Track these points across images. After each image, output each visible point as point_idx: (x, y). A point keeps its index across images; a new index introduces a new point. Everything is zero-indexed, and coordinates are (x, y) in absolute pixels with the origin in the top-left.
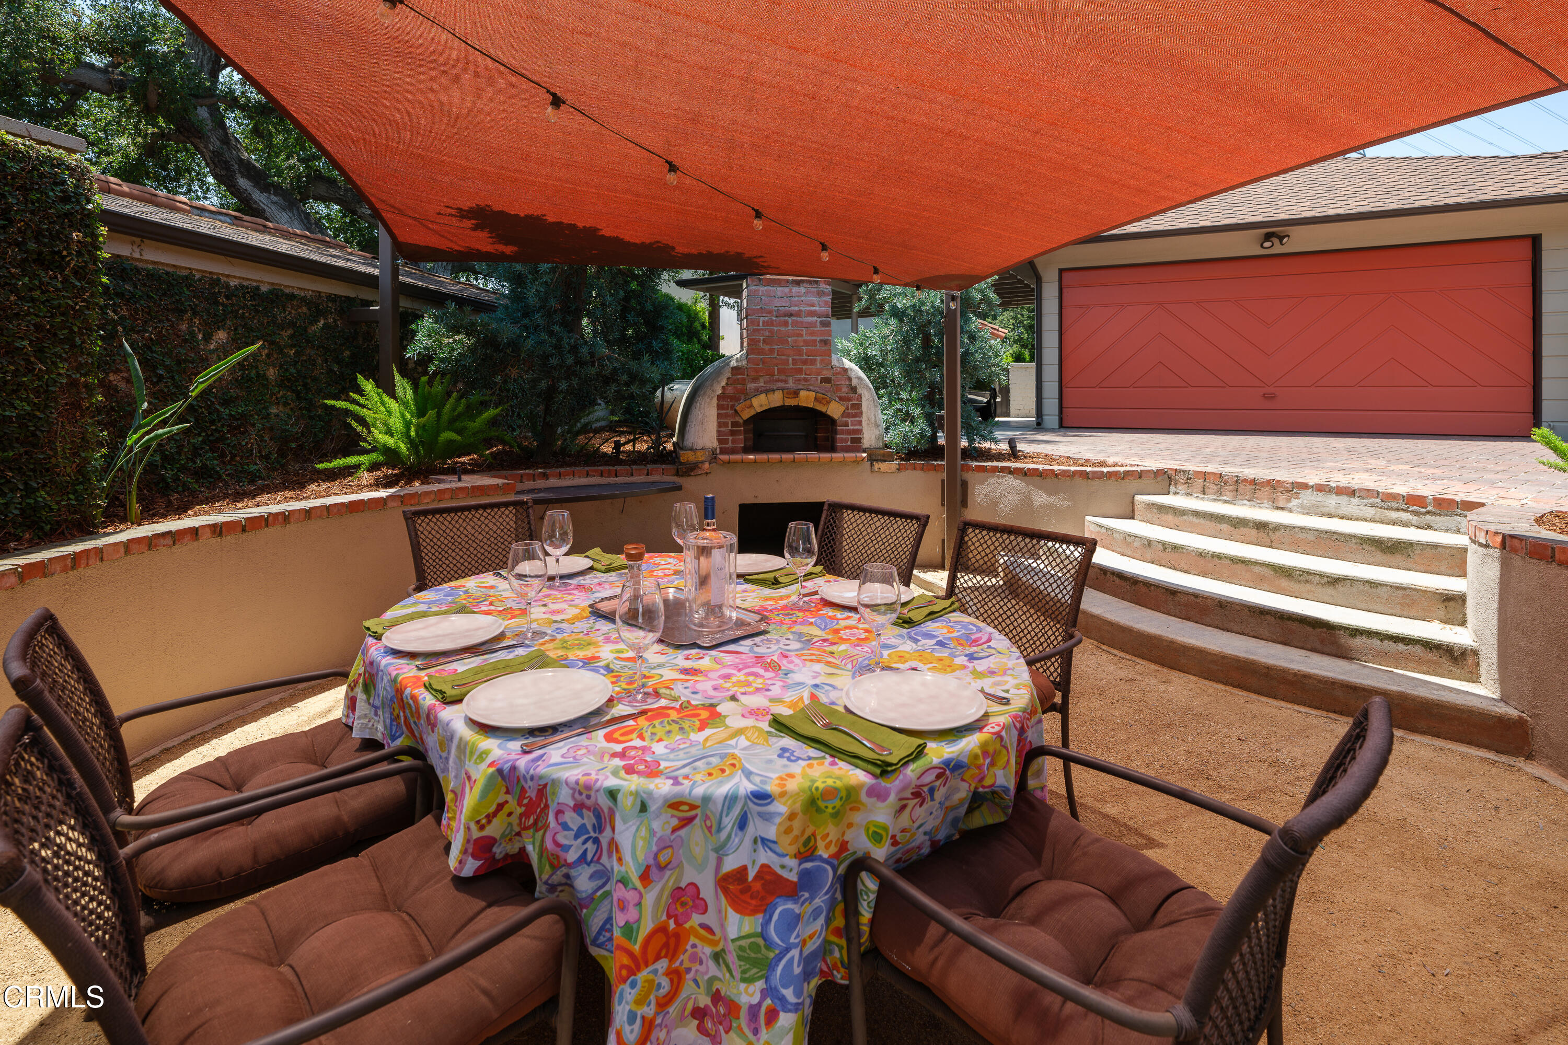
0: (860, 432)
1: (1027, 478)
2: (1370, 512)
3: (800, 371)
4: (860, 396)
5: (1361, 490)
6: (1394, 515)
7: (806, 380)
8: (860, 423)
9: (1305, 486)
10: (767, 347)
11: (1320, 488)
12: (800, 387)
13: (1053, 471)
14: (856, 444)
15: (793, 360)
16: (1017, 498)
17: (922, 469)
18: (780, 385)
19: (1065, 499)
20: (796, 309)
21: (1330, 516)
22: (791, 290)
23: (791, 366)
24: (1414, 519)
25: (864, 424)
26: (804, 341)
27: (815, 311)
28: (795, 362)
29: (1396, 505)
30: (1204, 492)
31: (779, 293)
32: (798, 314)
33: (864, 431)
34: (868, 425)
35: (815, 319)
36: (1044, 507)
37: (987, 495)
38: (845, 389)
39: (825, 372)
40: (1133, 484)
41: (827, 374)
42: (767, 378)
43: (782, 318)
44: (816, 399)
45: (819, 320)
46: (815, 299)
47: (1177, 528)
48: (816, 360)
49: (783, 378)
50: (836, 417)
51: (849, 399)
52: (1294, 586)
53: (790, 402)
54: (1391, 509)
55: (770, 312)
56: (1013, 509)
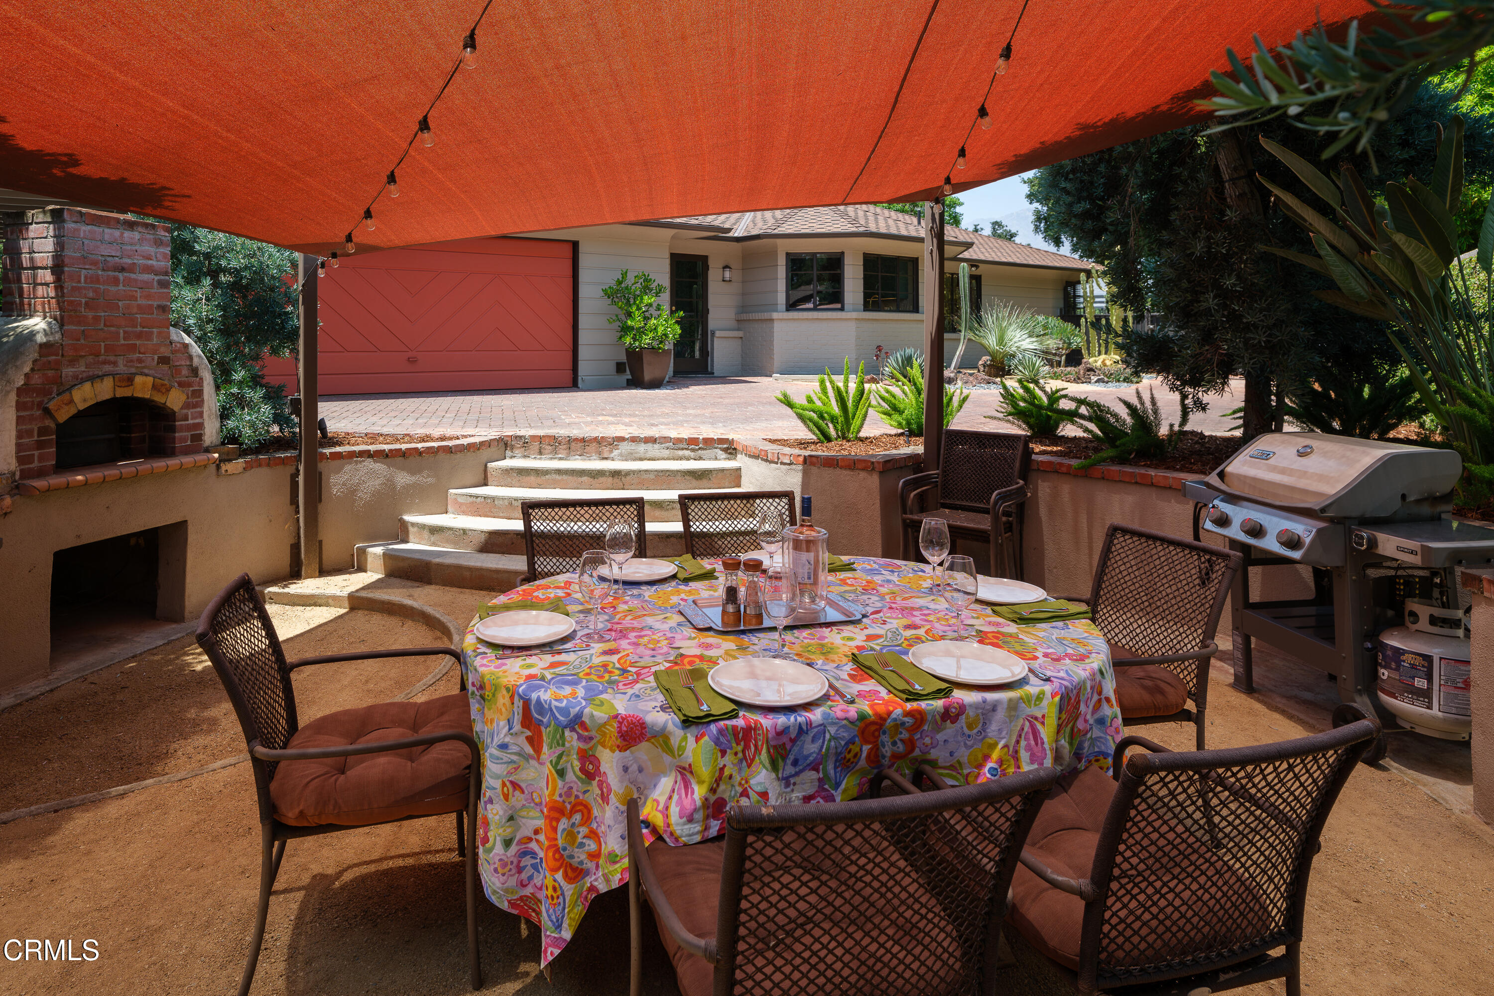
0: (200, 426)
1: (388, 460)
2: (666, 453)
3: (133, 348)
4: (201, 379)
5: (660, 438)
6: (681, 453)
7: (140, 361)
8: (201, 414)
9: (622, 439)
10: (90, 314)
11: (634, 440)
12: (133, 370)
13: (416, 449)
14: (196, 444)
15: (125, 332)
16: (378, 482)
17: (268, 465)
18: (107, 368)
19: (428, 476)
20: (129, 261)
21: (641, 459)
22: (122, 234)
23: (122, 342)
24: (692, 454)
25: (205, 415)
26: (139, 306)
27: (152, 266)
28: (127, 336)
29: (681, 446)
30: (540, 453)
31: (106, 237)
32: (131, 269)
33: (206, 425)
34: (209, 417)
35: (152, 276)
36: (407, 487)
37: (344, 484)
38: (185, 372)
39: (162, 349)
40: (485, 453)
41: (165, 351)
42: (90, 359)
43: (110, 273)
44: (154, 387)
45: (157, 278)
46: (151, 250)
47: (539, 486)
48: (152, 333)
49: (112, 358)
50: (176, 409)
51: (189, 385)
52: (664, 514)
53: (121, 393)
54: (679, 449)
55: (95, 263)
56: (373, 495)
